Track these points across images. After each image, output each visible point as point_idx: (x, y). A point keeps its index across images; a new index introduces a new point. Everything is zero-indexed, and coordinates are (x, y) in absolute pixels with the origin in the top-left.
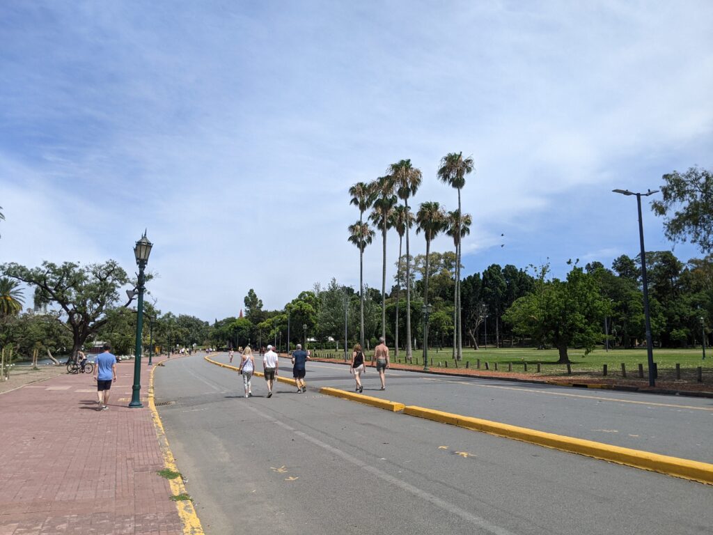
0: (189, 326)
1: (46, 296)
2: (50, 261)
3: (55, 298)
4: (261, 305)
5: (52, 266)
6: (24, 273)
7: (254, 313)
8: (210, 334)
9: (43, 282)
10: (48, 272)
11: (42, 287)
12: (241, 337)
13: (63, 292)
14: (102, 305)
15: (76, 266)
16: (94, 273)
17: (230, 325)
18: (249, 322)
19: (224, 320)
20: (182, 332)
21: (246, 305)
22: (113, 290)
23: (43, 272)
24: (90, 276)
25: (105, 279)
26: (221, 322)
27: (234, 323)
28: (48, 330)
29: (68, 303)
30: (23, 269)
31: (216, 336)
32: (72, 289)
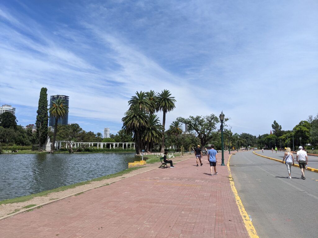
0: (247, 138)
1: (191, 128)
2: (192, 116)
3: (194, 129)
4: (281, 128)
5: (192, 117)
6: (184, 120)
7: (277, 131)
8: (257, 142)
9: (190, 123)
10: (191, 120)
11: (190, 125)
12: (271, 143)
13: (197, 126)
14: (210, 131)
15: (201, 117)
16: (207, 119)
17: (266, 138)
18: (275, 136)
19: (263, 135)
20: (243, 141)
21: (273, 128)
22: (214, 125)
23: (190, 119)
24: (205, 120)
25: (211, 121)
26: (261, 136)
27: (268, 137)
28: (192, 140)
29: (198, 131)
30: (183, 119)
31: (260, 143)
32: (200, 126)
